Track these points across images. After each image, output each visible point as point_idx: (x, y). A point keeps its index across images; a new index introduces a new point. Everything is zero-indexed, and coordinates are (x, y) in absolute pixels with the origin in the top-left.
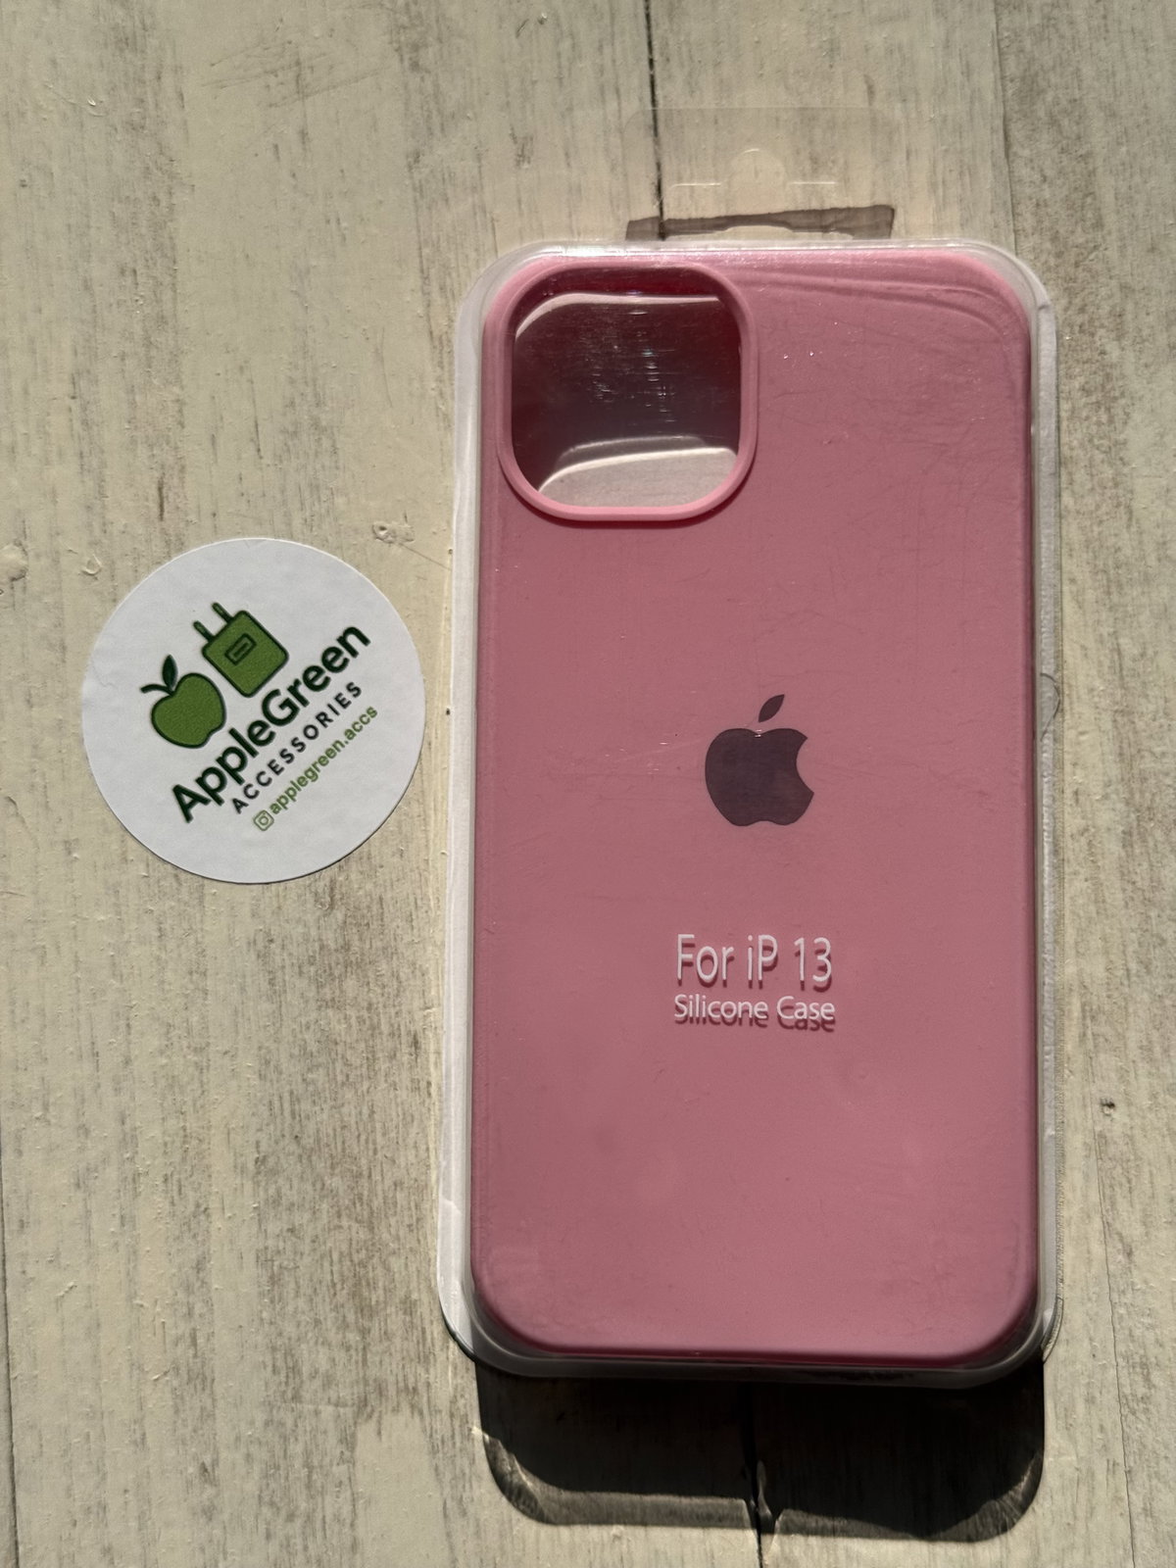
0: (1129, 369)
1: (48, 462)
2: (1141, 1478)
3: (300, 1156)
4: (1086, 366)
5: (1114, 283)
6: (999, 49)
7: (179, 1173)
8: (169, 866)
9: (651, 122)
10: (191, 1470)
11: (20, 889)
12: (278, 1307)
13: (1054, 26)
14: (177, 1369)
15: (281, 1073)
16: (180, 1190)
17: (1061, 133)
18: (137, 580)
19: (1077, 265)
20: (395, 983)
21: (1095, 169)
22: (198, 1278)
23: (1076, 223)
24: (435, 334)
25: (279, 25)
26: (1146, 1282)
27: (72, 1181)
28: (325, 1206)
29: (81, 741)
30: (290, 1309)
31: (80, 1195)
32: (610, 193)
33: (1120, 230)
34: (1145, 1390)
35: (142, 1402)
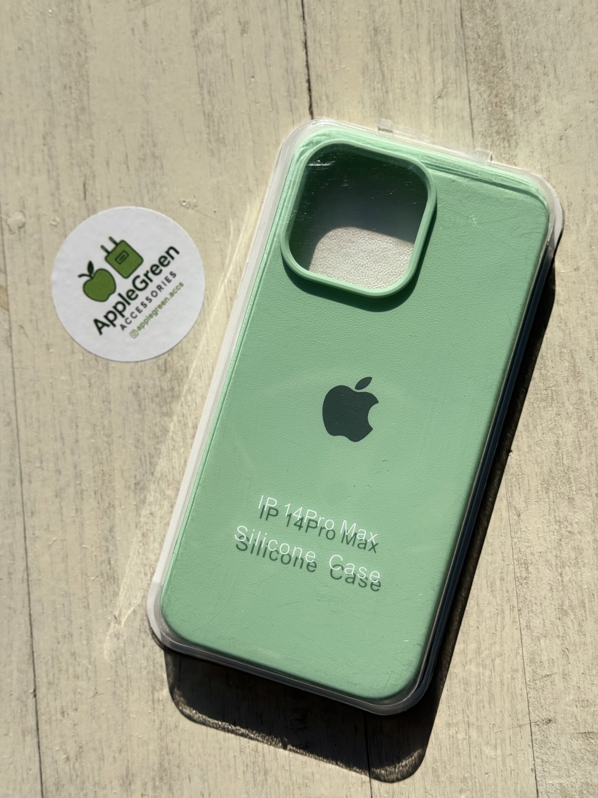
0: (518, 122)
1: (33, 174)
2: (525, 612)
4: (499, 121)
5: (511, 83)
7: (101, 490)
8: (93, 355)
9: (301, 14)
10: (109, 618)
14: (102, 575)
15: (144, 445)
17: (486, 15)
18: (75, 226)
19: (494, 75)
20: (194, 405)
21: (501, 32)
22: (111, 535)
23: (494, 56)
24: (207, 112)
26: (526, 527)
27: (54, 494)
29: (52, 299)
30: (151, 548)
31: (57, 500)
32: (284, 47)
33: (513, 59)
34: (526, 575)
35: (87, 589)
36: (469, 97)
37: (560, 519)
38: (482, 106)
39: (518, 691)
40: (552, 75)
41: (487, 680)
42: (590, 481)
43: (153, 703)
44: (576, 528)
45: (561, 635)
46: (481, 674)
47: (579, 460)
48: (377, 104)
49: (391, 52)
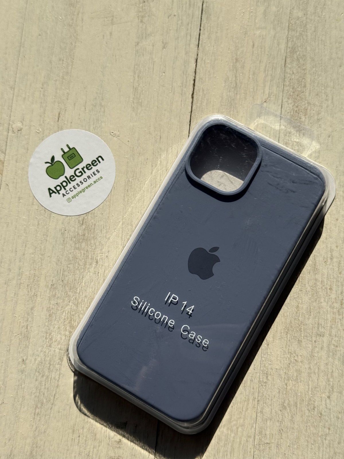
0: (306, 123)
1: (33, 103)
2: (261, 403)
3: (63, 285)
4: (296, 121)
5: (306, 102)
6: (287, 39)
7: (31, 285)
8: (43, 208)
9: (198, 44)
10: (20, 360)
11: (5, 207)
12: (50, 323)
13: (302, 36)
14: (21, 334)
15: (62, 264)
16: (31, 289)
17: (299, 62)
18: (49, 136)
19: (298, 96)
20: (95, 246)
21: (306, 73)
22: (31, 312)
23: (299, 85)
25: (110, 6)
26: (271, 353)
27: (4, 282)
28: (66, 299)
29: (27, 173)
30: (53, 323)
31: (6, 286)
32: (184, 60)
33: (310, 89)
34: (266, 380)
35: (11, 340)
36: (282, 105)
37: (291, 351)
38: (288, 111)
39: (249, 450)
40: (330, 102)
41: (232, 439)
42: (313, 333)
43: (35, 415)
44: (300, 359)
45: (280, 420)
46: (229, 434)
47: (308, 319)
48: (229, 99)
49: (243, 73)
